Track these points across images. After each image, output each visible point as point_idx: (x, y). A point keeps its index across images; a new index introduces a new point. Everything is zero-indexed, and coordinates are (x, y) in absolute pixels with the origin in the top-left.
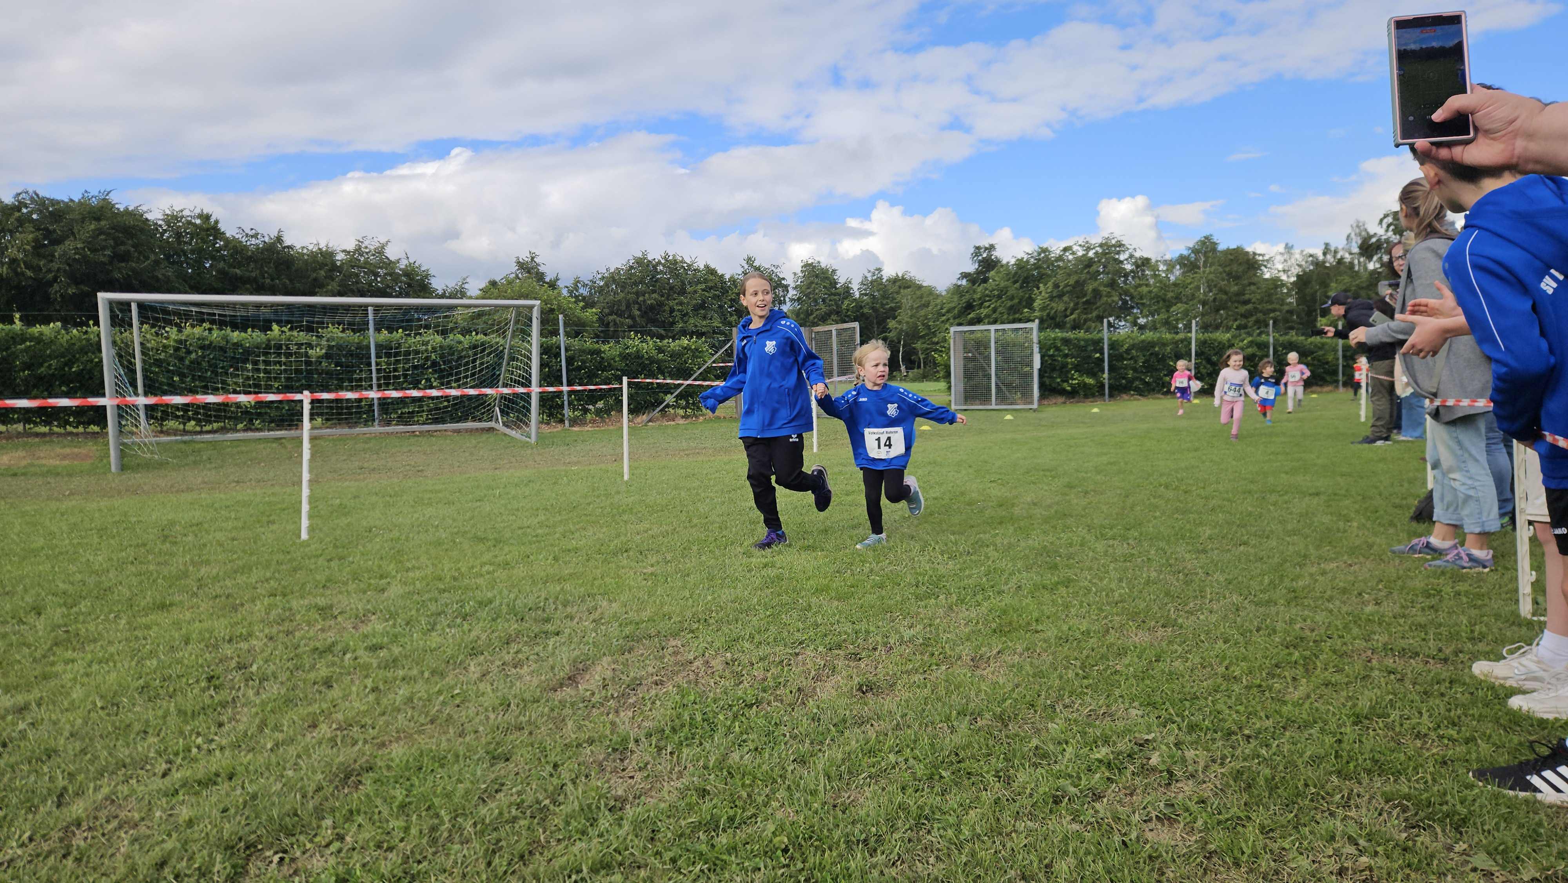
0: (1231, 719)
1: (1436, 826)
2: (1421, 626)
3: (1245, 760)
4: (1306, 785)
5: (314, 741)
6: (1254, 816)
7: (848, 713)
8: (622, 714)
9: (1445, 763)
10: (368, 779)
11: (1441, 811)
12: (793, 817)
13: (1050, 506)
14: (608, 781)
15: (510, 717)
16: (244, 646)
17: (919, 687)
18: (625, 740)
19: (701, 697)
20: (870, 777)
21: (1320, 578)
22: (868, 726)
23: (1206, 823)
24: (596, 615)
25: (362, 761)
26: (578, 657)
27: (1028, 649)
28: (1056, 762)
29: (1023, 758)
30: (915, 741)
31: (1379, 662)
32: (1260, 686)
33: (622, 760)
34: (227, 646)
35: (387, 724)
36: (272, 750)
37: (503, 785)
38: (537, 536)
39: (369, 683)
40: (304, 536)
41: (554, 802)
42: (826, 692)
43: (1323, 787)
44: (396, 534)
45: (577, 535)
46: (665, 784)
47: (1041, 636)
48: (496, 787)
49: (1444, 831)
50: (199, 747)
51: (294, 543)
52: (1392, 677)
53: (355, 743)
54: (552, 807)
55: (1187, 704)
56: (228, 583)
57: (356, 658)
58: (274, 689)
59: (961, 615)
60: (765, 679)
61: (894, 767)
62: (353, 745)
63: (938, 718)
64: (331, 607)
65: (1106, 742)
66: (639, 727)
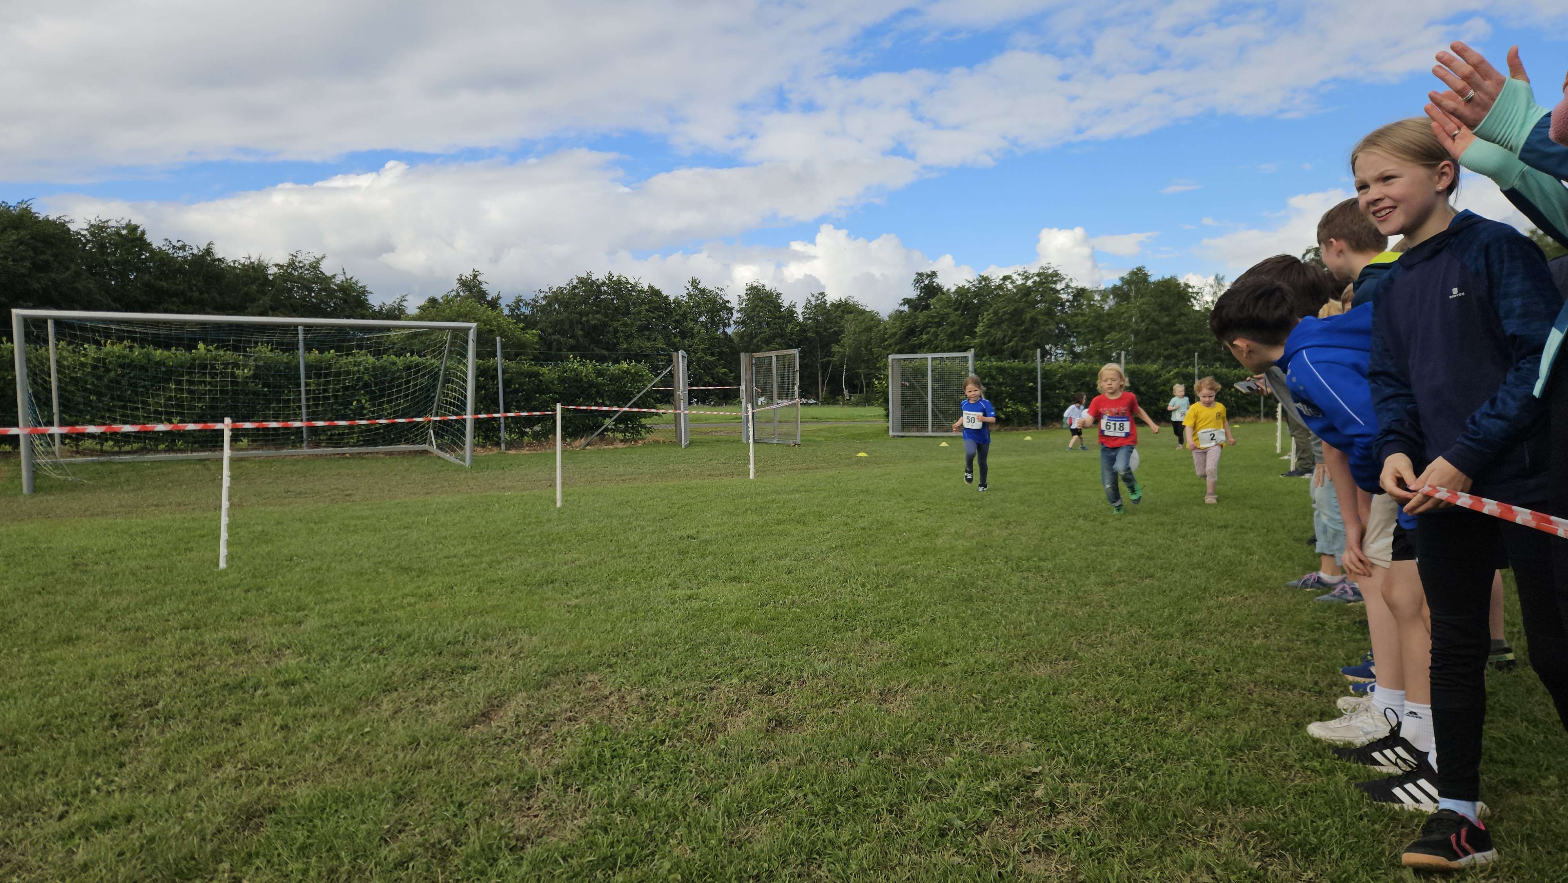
0: (1115, 751)
1: (1287, 855)
2: (1301, 659)
3: (1123, 792)
4: (1175, 816)
5: (217, 781)
6: (1123, 846)
7: (754, 748)
8: (533, 751)
9: (1306, 794)
10: (269, 820)
11: (1294, 840)
12: (689, 854)
13: (972, 537)
14: (512, 820)
15: (418, 756)
16: (152, 681)
17: (826, 721)
18: (532, 778)
19: (612, 733)
20: (769, 812)
21: (1217, 612)
22: (774, 761)
23: (1079, 854)
24: (516, 649)
25: (265, 801)
26: (492, 693)
27: (934, 683)
28: (947, 795)
29: (917, 792)
30: (816, 777)
31: (1260, 695)
32: (1147, 719)
33: (528, 799)
34: (133, 682)
35: (294, 763)
36: (172, 791)
37: (406, 825)
38: (463, 566)
39: (278, 720)
40: (222, 564)
41: (457, 843)
42: (737, 726)
43: (1191, 817)
44: (317, 563)
45: (504, 565)
46: (568, 822)
47: (949, 669)
48: (400, 827)
49: (1294, 860)
50: (98, 789)
51: (211, 573)
52: (1269, 709)
53: (259, 782)
54: (453, 847)
55: (1076, 736)
56: (139, 615)
57: (267, 695)
58: (180, 728)
59: (874, 648)
60: (677, 715)
61: (793, 803)
62: (258, 785)
63: (840, 753)
64: (245, 641)
65: (997, 775)
66: (548, 764)
